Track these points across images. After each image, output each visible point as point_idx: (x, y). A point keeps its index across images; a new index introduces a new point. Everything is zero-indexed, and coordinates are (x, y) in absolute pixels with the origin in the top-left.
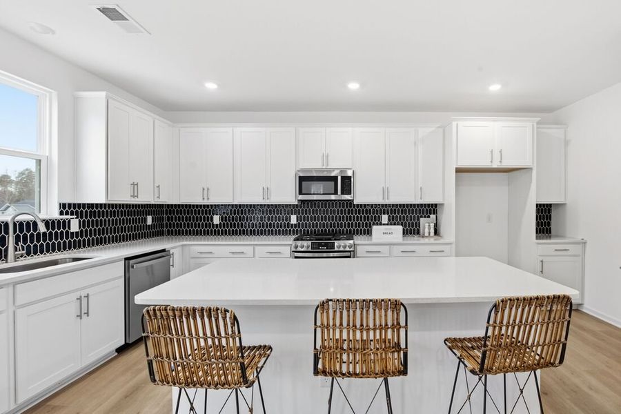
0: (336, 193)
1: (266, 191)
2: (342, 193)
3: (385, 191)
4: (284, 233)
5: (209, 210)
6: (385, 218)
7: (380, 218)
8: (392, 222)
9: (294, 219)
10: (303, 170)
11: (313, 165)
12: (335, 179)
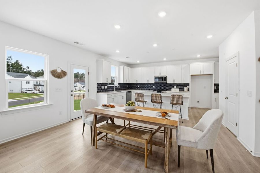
0: (162, 81)
1: (148, 81)
2: (164, 81)
3: (174, 80)
4: (152, 89)
5: (137, 84)
6: (175, 87)
7: (174, 87)
8: (177, 88)
9: (154, 87)
10: (156, 76)
11: (158, 75)
12: (162, 78)
